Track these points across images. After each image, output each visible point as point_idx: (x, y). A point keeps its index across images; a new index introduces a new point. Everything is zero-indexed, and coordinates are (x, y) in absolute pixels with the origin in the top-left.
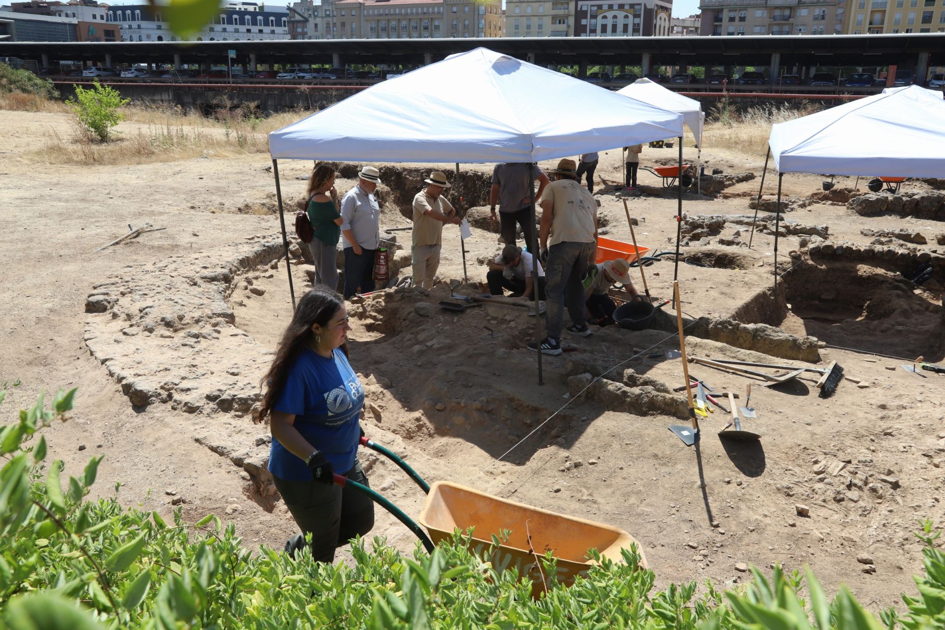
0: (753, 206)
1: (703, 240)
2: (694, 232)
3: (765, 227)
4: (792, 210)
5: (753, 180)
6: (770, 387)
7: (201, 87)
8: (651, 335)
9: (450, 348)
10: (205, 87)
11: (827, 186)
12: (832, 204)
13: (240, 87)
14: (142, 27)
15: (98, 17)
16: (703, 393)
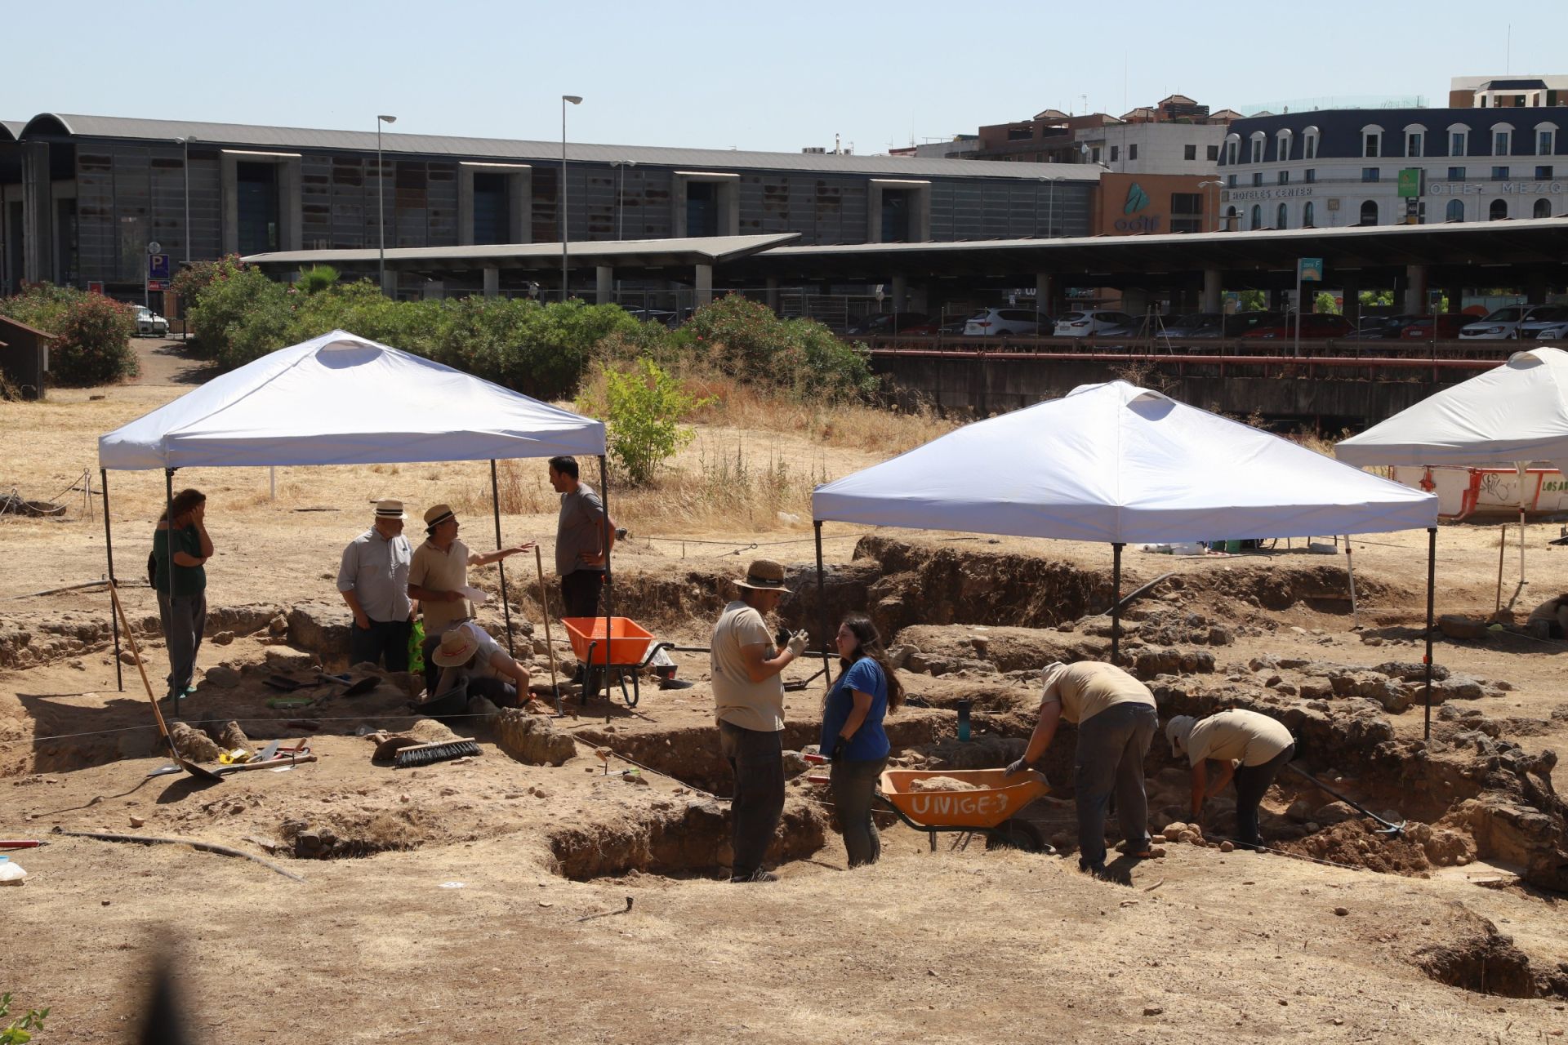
7: (1217, 364)
10: (1228, 363)
13: (1317, 365)
14: (1317, 176)
15: (1201, 153)
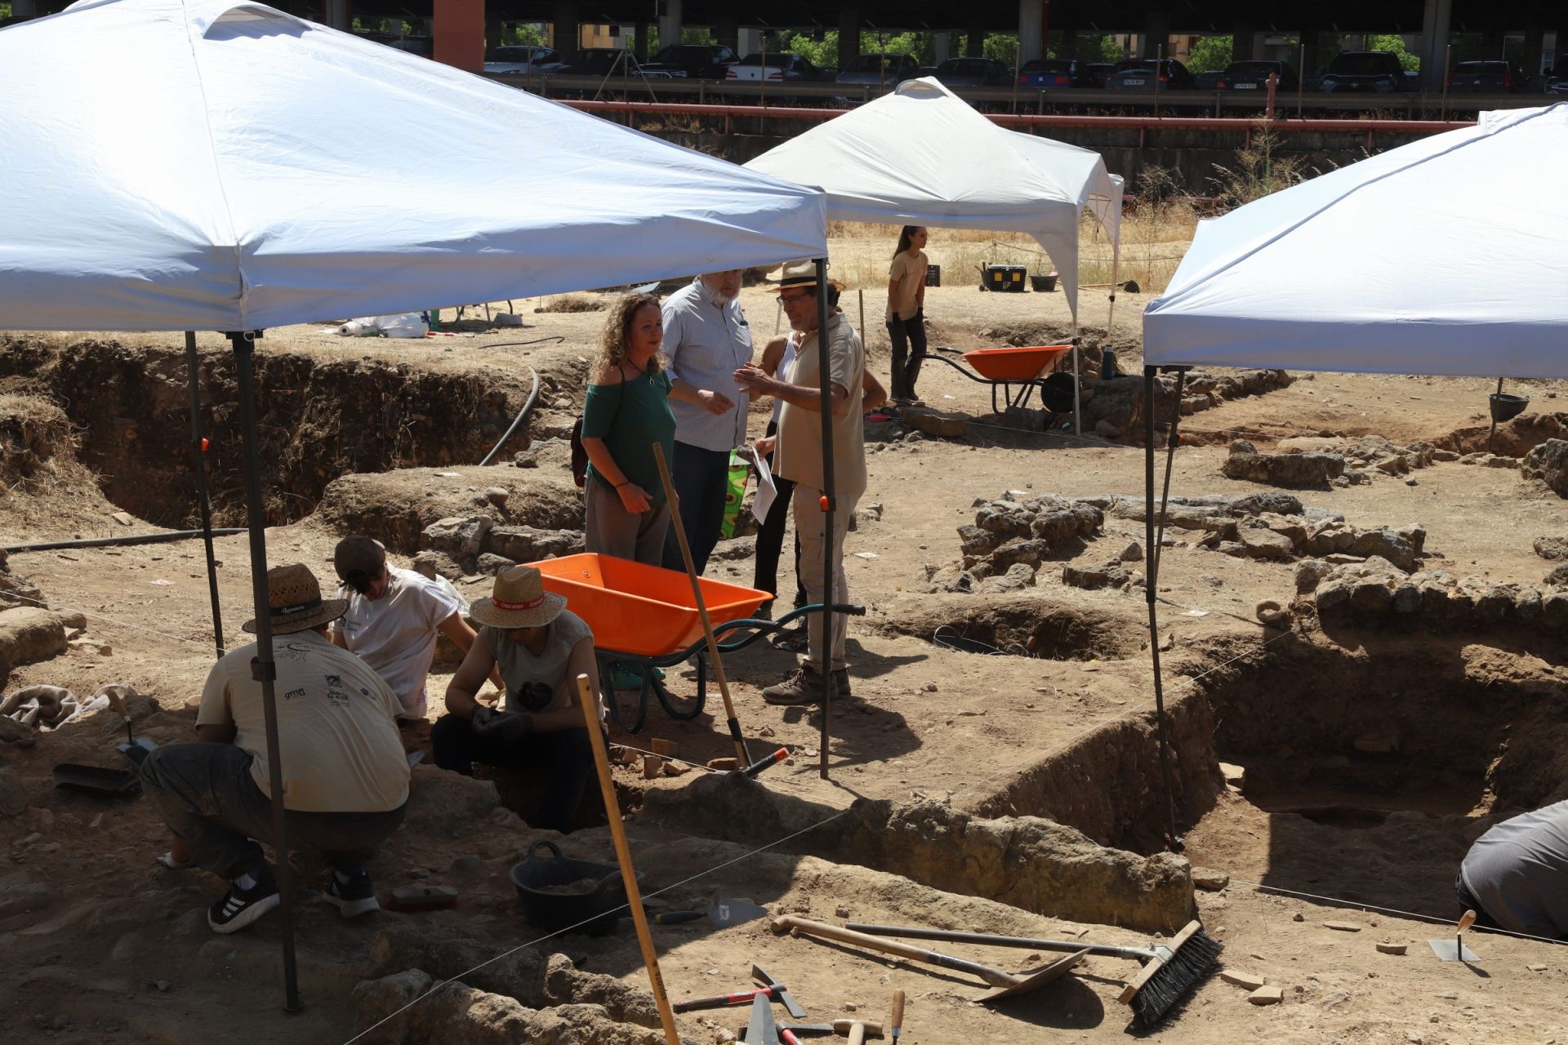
0: (1235, 471)
1: (1019, 571)
2: (1001, 548)
3: (1231, 533)
4: (1355, 480)
5: (1280, 392)
6: (988, 1003)
8: (694, 856)
9: (40, 908)
11: (1505, 407)
12: (1492, 463)
16: (769, 1022)
